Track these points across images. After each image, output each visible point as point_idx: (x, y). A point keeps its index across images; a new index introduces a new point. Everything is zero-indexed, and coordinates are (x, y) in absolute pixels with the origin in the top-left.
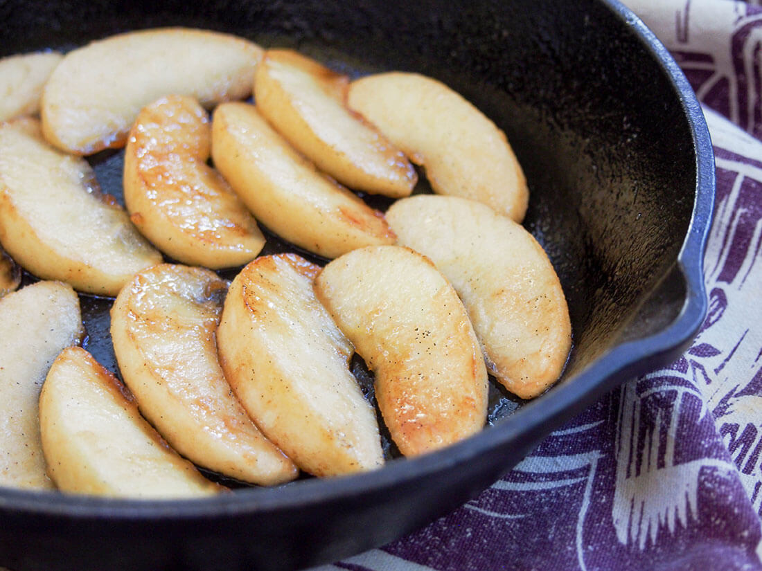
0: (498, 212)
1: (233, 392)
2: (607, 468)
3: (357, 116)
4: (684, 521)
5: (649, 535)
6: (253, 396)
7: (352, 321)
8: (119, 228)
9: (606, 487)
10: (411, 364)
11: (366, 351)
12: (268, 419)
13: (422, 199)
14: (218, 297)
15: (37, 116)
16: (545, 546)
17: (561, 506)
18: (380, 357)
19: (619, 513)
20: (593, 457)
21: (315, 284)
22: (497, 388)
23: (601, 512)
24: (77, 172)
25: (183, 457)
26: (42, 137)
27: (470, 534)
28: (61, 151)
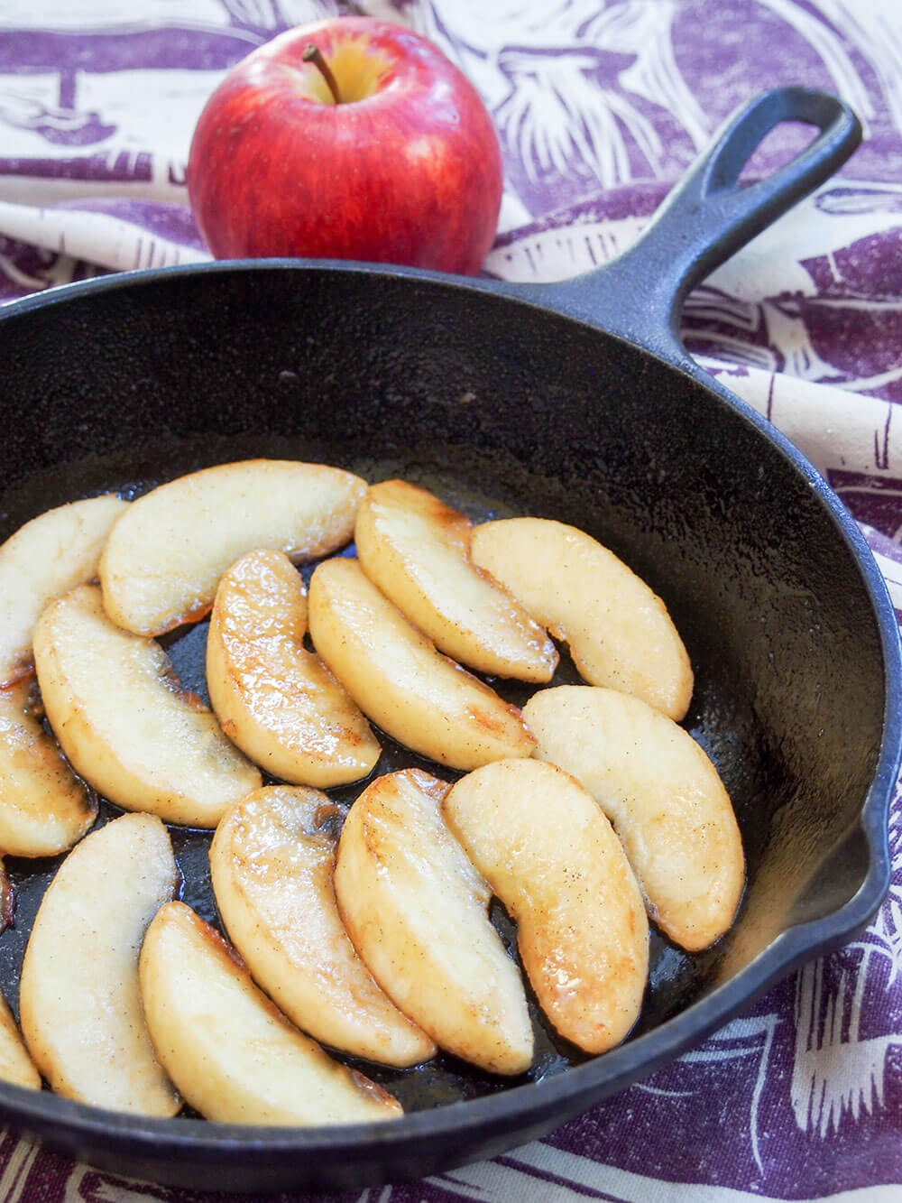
0: (659, 709)
1: (358, 954)
2: (786, 1034)
3: (485, 575)
4: (869, 1107)
5: (831, 1121)
6: (382, 961)
7: (490, 856)
8: (208, 737)
9: (784, 1060)
10: (560, 915)
11: (507, 894)
12: (400, 989)
13: (566, 692)
14: (331, 826)
15: (95, 583)
16: (715, 1132)
17: (733, 1082)
18: (523, 902)
19: (799, 1092)
20: (769, 1022)
21: (443, 808)
22: (660, 938)
23: (779, 1090)
24: (150, 659)
25: (306, 1035)
26: (102, 613)
27: (630, 1116)
28: (129, 634)
